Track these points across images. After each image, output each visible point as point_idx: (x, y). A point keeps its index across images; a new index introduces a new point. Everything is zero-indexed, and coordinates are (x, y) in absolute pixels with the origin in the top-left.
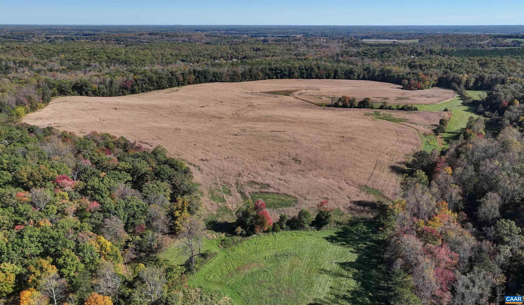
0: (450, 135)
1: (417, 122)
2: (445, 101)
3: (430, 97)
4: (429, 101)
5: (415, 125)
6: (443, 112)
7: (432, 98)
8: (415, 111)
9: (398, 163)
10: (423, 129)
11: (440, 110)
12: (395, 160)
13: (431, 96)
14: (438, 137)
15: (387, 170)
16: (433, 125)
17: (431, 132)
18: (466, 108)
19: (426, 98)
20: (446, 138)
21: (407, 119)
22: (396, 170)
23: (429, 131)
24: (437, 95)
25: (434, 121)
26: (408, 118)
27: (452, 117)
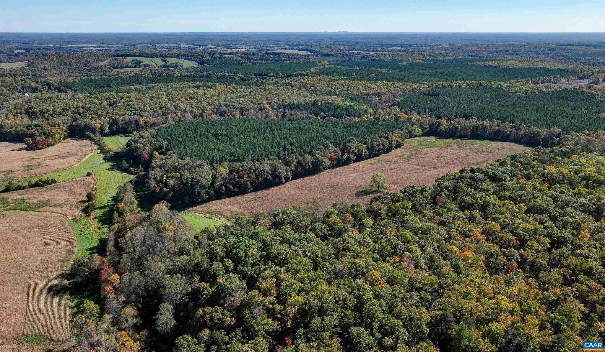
0: (103, 210)
1: (61, 202)
2: (85, 159)
3: (66, 157)
4: (65, 162)
5: (59, 209)
6: (87, 177)
7: (69, 158)
8: (54, 184)
9: (56, 279)
10: (70, 212)
11: (82, 175)
12: (50, 275)
13: (67, 155)
14: (90, 218)
15: (45, 295)
16: (80, 202)
17: (81, 213)
18: (109, 164)
19: (61, 160)
20: (100, 217)
21: (47, 201)
22: (55, 291)
23: (77, 212)
24: (73, 152)
25: (80, 195)
26: (47, 198)
27: (98, 184)
